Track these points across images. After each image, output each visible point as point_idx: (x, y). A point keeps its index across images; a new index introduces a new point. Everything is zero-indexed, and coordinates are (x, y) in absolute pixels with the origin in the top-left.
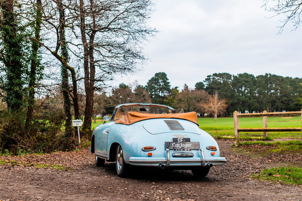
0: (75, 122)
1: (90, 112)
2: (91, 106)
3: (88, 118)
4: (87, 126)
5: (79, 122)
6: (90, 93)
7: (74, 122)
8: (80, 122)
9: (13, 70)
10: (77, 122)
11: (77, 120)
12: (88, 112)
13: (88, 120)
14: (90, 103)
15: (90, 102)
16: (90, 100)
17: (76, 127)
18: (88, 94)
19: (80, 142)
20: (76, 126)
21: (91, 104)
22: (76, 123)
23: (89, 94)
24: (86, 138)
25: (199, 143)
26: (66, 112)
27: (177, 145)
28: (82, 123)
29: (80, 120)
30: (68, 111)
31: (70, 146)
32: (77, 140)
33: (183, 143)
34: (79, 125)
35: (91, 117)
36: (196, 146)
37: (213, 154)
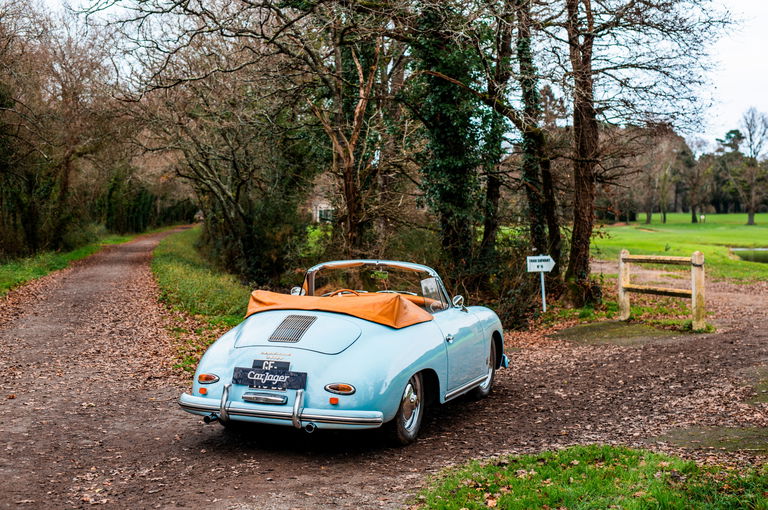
0: (535, 261)
1: (583, 237)
3: (578, 250)
4: (576, 270)
5: (545, 260)
6: (583, 191)
7: (531, 261)
8: (547, 260)
9: (443, 136)
10: (541, 261)
11: (541, 257)
12: (579, 237)
13: (576, 255)
17: (538, 275)
18: (579, 192)
19: (545, 310)
20: (536, 270)
22: (536, 264)
23: (581, 191)
24: (568, 300)
25: (306, 374)
26: (533, 236)
27: (258, 377)
28: (552, 263)
29: (549, 257)
30: (537, 233)
31: (525, 317)
32: (541, 305)
33: (272, 372)
34: (545, 269)
35: (587, 248)
36: (299, 381)
37: (334, 403)
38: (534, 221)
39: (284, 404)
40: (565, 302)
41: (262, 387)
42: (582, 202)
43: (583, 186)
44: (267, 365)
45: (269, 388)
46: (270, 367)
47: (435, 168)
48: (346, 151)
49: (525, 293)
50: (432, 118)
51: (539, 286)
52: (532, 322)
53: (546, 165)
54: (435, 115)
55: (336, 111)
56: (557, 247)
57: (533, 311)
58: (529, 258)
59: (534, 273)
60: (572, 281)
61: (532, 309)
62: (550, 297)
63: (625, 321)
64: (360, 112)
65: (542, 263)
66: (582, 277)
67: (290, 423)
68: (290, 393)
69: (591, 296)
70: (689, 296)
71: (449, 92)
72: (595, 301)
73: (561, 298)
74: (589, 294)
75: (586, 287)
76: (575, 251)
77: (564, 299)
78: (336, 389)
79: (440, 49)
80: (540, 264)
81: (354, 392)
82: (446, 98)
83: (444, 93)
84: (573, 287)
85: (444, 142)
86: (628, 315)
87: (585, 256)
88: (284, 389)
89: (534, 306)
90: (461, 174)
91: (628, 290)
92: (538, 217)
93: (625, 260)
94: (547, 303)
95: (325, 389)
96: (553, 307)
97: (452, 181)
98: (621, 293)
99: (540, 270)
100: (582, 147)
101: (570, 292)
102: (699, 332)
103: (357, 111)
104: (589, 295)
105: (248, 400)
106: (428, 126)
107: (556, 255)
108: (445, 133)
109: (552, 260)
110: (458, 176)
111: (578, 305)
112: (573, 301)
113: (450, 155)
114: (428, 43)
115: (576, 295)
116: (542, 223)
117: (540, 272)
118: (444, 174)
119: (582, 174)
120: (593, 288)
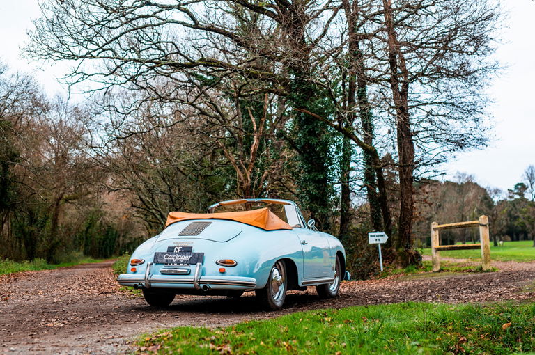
0: (374, 236)
1: (407, 220)
2: (408, 209)
3: (404, 229)
4: (403, 243)
5: (381, 236)
7: (372, 236)
8: (383, 236)
10: (378, 236)
11: (378, 233)
12: (404, 220)
13: (403, 232)
14: (405, 204)
16: (406, 200)
17: (375, 246)
19: (382, 270)
20: (375, 242)
22: (375, 238)
24: (398, 263)
25: (203, 254)
26: (373, 222)
27: (172, 257)
28: (386, 237)
29: (383, 233)
30: (376, 219)
31: (368, 275)
32: (380, 267)
33: (180, 253)
34: (381, 242)
36: (199, 258)
37: (222, 272)
39: (189, 274)
40: (396, 265)
41: (173, 264)
42: (405, 196)
43: (406, 185)
44: (177, 250)
45: (178, 264)
46: (179, 250)
47: (305, 180)
48: (245, 176)
49: (368, 261)
50: (303, 147)
51: (378, 255)
53: (379, 171)
54: (305, 145)
55: (239, 153)
56: (389, 228)
57: (374, 271)
58: (370, 234)
59: (374, 244)
60: (401, 250)
61: (373, 270)
62: (386, 262)
63: (437, 271)
64: (254, 149)
65: (379, 237)
66: (407, 247)
67: (192, 285)
68: (192, 267)
69: (414, 260)
70: (479, 247)
71: (313, 128)
72: (417, 263)
73: (393, 262)
74: (413, 259)
75: (410, 254)
76: (402, 230)
77: (395, 263)
78: (223, 263)
79: (306, 100)
80: (378, 238)
81: (236, 265)
82: (311, 133)
83: (310, 130)
84: (402, 254)
85: (310, 162)
86: (439, 268)
87: (409, 233)
88: (188, 264)
89: (375, 268)
90: (323, 184)
91: (438, 250)
92: (376, 208)
93: (435, 230)
94: (384, 266)
95: (216, 263)
96: (387, 268)
97: (317, 188)
98: (434, 252)
99: (378, 242)
100: (404, 159)
101: (399, 258)
102: (487, 271)
103: (252, 149)
105: (163, 273)
106: (300, 153)
107: (388, 233)
108: (312, 156)
109: (386, 235)
110: (321, 185)
111: (405, 265)
112: (402, 264)
113: (315, 171)
114: (298, 96)
115: (404, 260)
116: (378, 212)
117: (378, 244)
118: (311, 183)
119: (404, 176)
120: (416, 255)
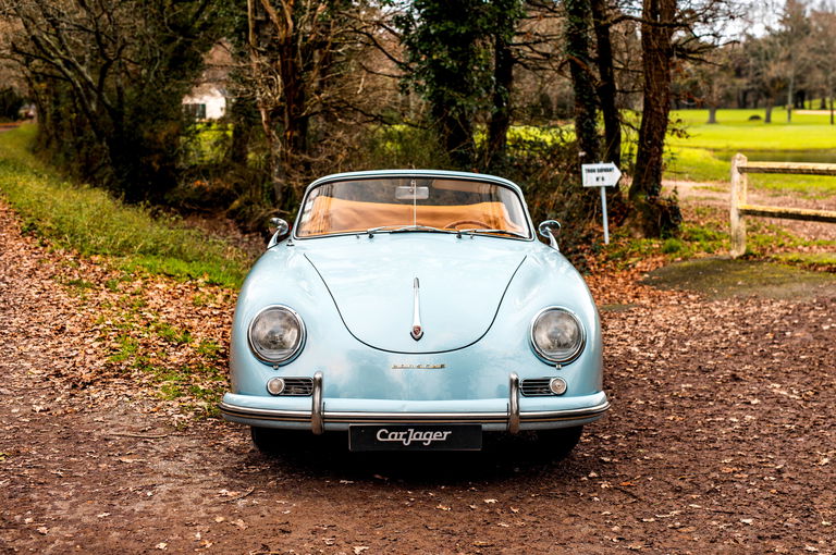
0: (593, 171)
1: (655, 135)
2: (659, 114)
3: (649, 155)
4: (645, 183)
5: (607, 170)
6: (656, 69)
7: (589, 171)
8: (610, 170)
10: (601, 170)
11: (601, 165)
12: (650, 136)
13: (646, 162)
14: (653, 103)
15: (654, 100)
16: (655, 94)
17: (595, 191)
18: (651, 72)
19: (607, 242)
20: (595, 184)
21: (658, 107)
22: (594, 175)
23: (653, 70)
24: (636, 226)
26: (580, 135)
28: (617, 174)
29: (610, 165)
30: (587, 131)
32: (602, 235)
34: (607, 183)
35: (661, 152)
38: (582, 114)
40: (632, 229)
42: (654, 86)
43: (657, 62)
52: (591, 258)
53: (604, 31)
57: (590, 243)
58: (585, 167)
59: (592, 188)
60: (642, 198)
61: (587, 240)
62: (614, 222)
63: (741, 257)
65: (604, 174)
66: (653, 193)
69: (668, 220)
72: (675, 227)
73: (627, 222)
74: (666, 218)
75: (661, 207)
76: (644, 155)
77: (631, 225)
80: (600, 175)
84: (641, 207)
86: (743, 250)
87: (657, 163)
89: (590, 236)
90: (461, 46)
91: (745, 213)
92: (587, 107)
93: (742, 170)
96: (617, 237)
97: (453, 56)
98: (734, 216)
99: (600, 183)
101: (639, 215)
104: (664, 220)
107: (619, 163)
109: (616, 169)
111: (650, 233)
112: (644, 227)
115: (649, 219)
116: (593, 115)
117: (599, 188)
118: (440, 45)
119: (655, 44)
120: (671, 208)
